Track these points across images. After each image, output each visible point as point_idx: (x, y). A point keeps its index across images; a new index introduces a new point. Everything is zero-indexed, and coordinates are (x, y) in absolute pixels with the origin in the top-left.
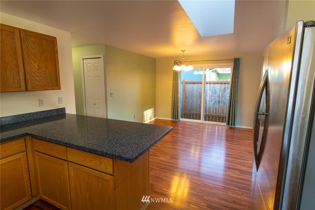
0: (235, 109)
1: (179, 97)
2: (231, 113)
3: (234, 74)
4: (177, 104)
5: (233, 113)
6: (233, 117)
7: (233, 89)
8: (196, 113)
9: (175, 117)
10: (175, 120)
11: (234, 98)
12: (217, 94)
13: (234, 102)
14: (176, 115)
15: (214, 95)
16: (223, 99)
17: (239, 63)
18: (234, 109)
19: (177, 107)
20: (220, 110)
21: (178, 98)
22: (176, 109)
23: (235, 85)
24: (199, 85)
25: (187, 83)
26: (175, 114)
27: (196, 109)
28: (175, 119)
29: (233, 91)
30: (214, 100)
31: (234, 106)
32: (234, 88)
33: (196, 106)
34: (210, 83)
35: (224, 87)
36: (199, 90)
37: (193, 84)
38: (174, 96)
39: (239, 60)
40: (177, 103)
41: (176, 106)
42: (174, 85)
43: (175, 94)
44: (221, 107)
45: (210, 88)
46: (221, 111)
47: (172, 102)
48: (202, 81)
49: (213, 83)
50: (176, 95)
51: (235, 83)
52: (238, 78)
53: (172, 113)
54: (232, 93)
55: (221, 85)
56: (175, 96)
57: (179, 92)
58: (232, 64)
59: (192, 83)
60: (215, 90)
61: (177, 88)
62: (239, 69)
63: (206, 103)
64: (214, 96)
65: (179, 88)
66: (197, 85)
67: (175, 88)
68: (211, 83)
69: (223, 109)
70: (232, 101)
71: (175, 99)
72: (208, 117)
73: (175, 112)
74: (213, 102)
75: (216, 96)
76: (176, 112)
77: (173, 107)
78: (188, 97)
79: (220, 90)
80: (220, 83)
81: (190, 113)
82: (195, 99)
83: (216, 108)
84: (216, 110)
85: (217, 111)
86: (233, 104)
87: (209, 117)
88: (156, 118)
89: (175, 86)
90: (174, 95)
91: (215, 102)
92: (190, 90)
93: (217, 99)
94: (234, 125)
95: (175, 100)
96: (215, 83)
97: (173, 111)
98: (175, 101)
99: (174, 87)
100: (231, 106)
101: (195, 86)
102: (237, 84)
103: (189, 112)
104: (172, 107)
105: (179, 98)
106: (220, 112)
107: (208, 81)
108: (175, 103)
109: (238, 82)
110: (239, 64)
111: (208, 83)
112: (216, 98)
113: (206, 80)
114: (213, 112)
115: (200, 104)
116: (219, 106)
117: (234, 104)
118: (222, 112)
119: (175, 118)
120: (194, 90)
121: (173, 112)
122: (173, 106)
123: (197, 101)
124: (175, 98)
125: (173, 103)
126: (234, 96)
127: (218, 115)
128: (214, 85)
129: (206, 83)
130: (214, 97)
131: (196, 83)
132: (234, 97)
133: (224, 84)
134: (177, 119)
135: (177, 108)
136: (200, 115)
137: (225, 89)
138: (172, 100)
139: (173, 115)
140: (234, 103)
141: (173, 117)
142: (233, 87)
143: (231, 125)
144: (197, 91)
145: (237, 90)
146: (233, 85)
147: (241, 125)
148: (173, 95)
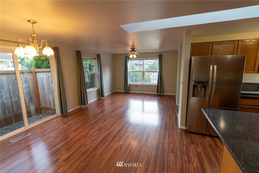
6: (65, 105)
7: (60, 78)
11: (62, 87)
13: (63, 91)
35: (14, 78)
51: (61, 72)
54: (60, 82)
100: (62, 95)
118: (18, 108)
127: (13, 115)
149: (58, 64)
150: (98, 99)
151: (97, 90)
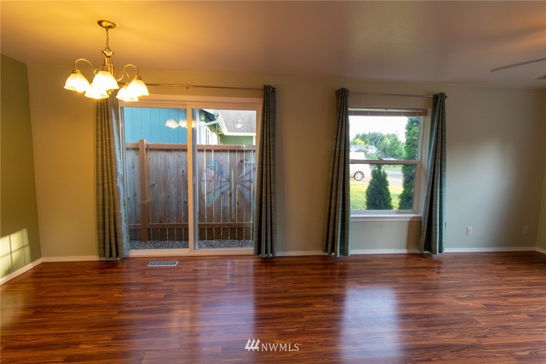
0: (272, 212)
1: (118, 188)
2: (264, 224)
3: (265, 124)
4: (112, 212)
5: (269, 223)
6: (269, 232)
7: (264, 163)
8: (177, 225)
9: (108, 250)
10: (111, 259)
11: (268, 185)
12: (225, 175)
13: (269, 196)
14: (110, 243)
15: (218, 177)
16: (239, 186)
17: (275, 100)
18: (269, 213)
19: (112, 219)
20: (233, 212)
21: (116, 192)
22: (112, 227)
23: (268, 154)
24: (182, 154)
25: (151, 150)
26: (107, 242)
27: (178, 215)
28: (111, 256)
29: (264, 167)
30: (218, 189)
31: (269, 205)
32: (268, 160)
33: (178, 207)
34: (207, 151)
35: (239, 160)
36: (183, 168)
37: (166, 153)
38: (101, 187)
39: (275, 92)
40: (112, 208)
41: (109, 216)
42: (100, 153)
43: (106, 181)
44: (235, 205)
45: (208, 162)
46: (235, 213)
47: (98, 205)
48: (186, 146)
49: (215, 151)
50: (108, 183)
51: (268, 148)
52: (274, 135)
53: (99, 240)
54: (264, 173)
55: (232, 154)
56: (106, 185)
57: (117, 172)
58: (260, 101)
59: (162, 150)
60: (220, 167)
61: (111, 162)
62: (275, 113)
63: (201, 197)
64: (219, 180)
65: (116, 161)
66: (176, 154)
67: (103, 161)
68: (210, 151)
69: (239, 210)
70: (264, 194)
71: (107, 194)
72: (209, 233)
73: (107, 237)
74: (218, 194)
75: (224, 179)
76: (113, 234)
77: (101, 222)
78: (154, 185)
79: (231, 167)
80: (231, 151)
81: (164, 226)
82: (173, 190)
83: (224, 207)
84: (224, 212)
85: (228, 213)
86: (267, 200)
87: (210, 230)
88: (39, 261)
89: (102, 156)
90: (100, 182)
91: (222, 193)
92: (160, 168)
93: (226, 186)
94: (272, 252)
95: (107, 197)
96: (219, 151)
97: (101, 231)
98: (107, 202)
99: (100, 159)
100: (264, 205)
101: (172, 157)
102: (273, 150)
103: (162, 222)
104: (98, 220)
105: (119, 193)
106: (233, 217)
107: (202, 146)
108: (107, 207)
109: (274, 146)
110: (275, 103)
111: (203, 151)
112: (223, 186)
113: (198, 143)
114: (218, 219)
115: (186, 200)
116: (230, 203)
117: (269, 201)
118: (238, 216)
119: (108, 254)
120: (169, 167)
121: (102, 237)
122: (101, 218)
123: (179, 194)
124: (106, 192)
125: (101, 207)
126: (268, 179)
127: (229, 225)
128: (218, 154)
129: (199, 150)
130: (219, 183)
131: (175, 150)
132: (268, 182)
133: (239, 153)
134: (117, 255)
135: (112, 223)
136: (188, 229)
137: (241, 164)
138: (97, 200)
139: (102, 246)
140: (269, 198)
141: (102, 252)
142: (264, 158)
143: (266, 252)
144: (177, 170)
145: (274, 165)
146: (264, 154)
147: (285, 250)
148: (98, 185)
149: (264, 127)
150: (408, 254)
151: (410, 222)
